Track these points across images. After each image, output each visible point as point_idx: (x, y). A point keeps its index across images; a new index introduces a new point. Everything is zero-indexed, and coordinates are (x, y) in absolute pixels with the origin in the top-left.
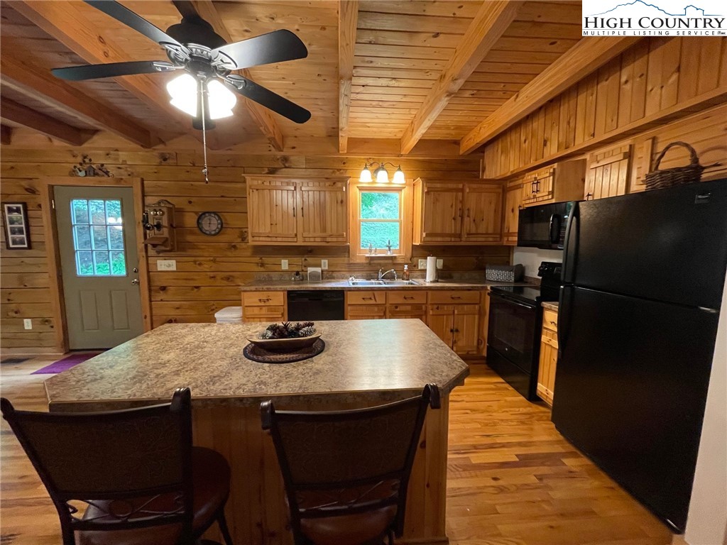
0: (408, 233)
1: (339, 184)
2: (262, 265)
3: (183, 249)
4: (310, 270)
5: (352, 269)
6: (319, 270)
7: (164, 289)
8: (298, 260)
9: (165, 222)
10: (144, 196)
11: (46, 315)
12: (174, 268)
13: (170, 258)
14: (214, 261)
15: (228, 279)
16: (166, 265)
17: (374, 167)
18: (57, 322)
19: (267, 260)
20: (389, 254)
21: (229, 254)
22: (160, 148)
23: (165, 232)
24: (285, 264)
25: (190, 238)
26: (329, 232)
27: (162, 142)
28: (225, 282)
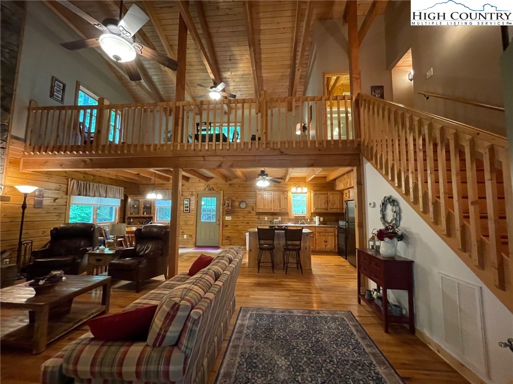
0: (309, 208)
1: (285, 193)
2: (259, 218)
3: (234, 213)
4: (275, 220)
5: (290, 220)
6: (278, 220)
7: (227, 226)
8: (271, 217)
9: (230, 205)
10: (223, 196)
11: (191, 234)
12: (231, 219)
13: (230, 216)
14: (243, 217)
15: (248, 223)
16: (228, 218)
17: (297, 186)
18: (194, 236)
19: (261, 217)
20: (302, 215)
21: (248, 214)
22: (230, 182)
23: (230, 208)
24: (266, 218)
25: (236, 209)
26: (282, 208)
27: (230, 180)
28: (246, 224)
